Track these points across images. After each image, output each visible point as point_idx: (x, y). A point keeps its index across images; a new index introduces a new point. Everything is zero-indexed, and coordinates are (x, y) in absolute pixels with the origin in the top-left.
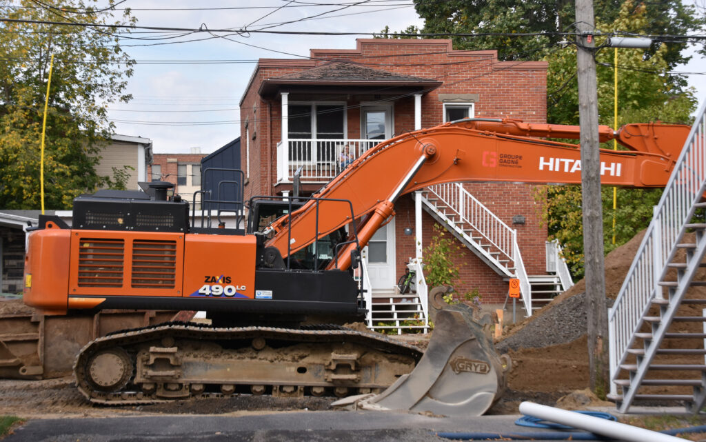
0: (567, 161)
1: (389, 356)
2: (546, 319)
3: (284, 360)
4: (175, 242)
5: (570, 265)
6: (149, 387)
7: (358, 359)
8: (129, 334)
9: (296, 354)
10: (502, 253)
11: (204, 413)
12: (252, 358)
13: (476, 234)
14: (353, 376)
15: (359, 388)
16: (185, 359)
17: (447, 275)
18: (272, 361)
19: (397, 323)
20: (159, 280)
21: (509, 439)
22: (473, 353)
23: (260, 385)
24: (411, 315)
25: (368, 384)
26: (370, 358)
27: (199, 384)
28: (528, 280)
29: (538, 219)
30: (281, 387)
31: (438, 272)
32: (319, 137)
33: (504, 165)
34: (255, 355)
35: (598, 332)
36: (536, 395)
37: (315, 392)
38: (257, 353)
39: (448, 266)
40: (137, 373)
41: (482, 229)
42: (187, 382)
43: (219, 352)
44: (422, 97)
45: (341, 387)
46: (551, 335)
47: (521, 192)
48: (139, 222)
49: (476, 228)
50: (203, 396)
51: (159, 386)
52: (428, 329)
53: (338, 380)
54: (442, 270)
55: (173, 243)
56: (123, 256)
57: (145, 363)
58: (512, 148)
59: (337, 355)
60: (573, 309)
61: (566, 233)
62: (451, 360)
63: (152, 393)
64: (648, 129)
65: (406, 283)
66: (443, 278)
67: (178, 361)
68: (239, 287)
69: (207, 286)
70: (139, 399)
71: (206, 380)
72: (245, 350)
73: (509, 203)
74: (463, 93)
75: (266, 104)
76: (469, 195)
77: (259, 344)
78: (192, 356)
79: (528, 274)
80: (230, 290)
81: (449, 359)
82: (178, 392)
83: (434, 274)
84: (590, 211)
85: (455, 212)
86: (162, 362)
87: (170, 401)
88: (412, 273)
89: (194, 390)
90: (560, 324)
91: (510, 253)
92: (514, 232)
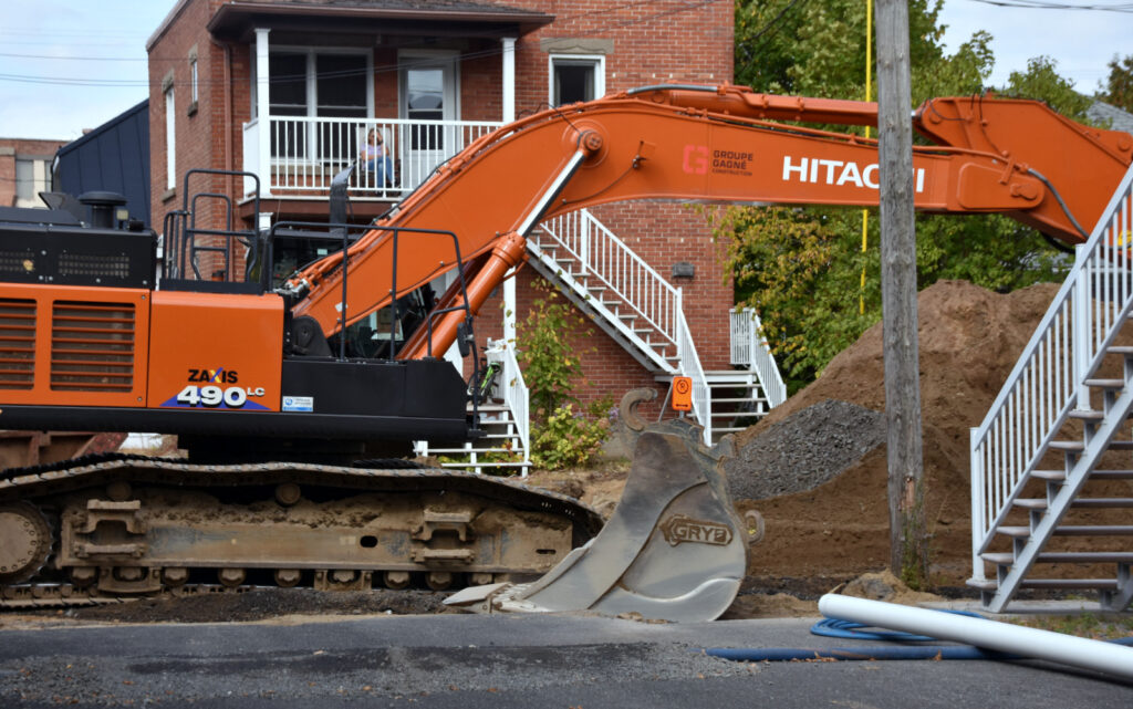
0: (831, 165)
1: (527, 516)
2: (763, 448)
3: (336, 524)
4: (132, 305)
5: (779, 359)
6: (84, 575)
7: (472, 520)
8: (48, 476)
9: (357, 512)
10: (656, 330)
11: (198, 621)
12: (277, 520)
13: (609, 295)
14: (464, 553)
15: (471, 574)
16: (154, 522)
17: (561, 369)
18: (314, 526)
19: (473, 457)
20: (103, 377)
21: (832, 659)
22: (703, 508)
23: (292, 570)
24: (499, 442)
25: (488, 567)
26: (492, 518)
27: (179, 568)
28: (705, 380)
29: (716, 268)
30: (331, 572)
31: (545, 365)
32: (321, 113)
33: (720, 171)
34: (282, 515)
35: (908, 470)
36: (781, 584)
37: (392, 582)
38: (286, 512)
39: (563, 353)
40: (63, 549)
41: (621, 287)
42: (155, 564)
43: (216, 510)
44: (516, 43)
45: (438, 573)
46: (776, 478)
47: (687, 221)
48: (63, 267)
49: (610, 285)
50: (186, 590)
51: (103, 573)
52: (529, 467)
53: (436, 558)
54: (552, 360)
55: (128, 308)
56: (34, 330)
57: (78, 530)
58: (737, 140)
59: (435, 514)
60: (812, 431)
61: (768, 295)
62: (663, 521)
63: (90, 586)
64: (972, 107)
65: (484, 385)
66: (554, 375)
67: (140, 526)
68: (253, 391)
69: (193, 389)
70: (65, 597)
71: (191, 560)
72: (263, 506)
73: (666, 240)
74: (584, 36)
75: (221, 49)
76: (599, 225)
77: (289, 495)
78: (166, 516)
79: (704, 369)
80: (235, 395)
81: (658, 520)
82: (140, 583)
83: (537, 368)
84: (896, 254)
85: (572, 256)
86: (112, 528)
87: (126, 600)
88: (494, 367)
89: (170, 580)
90: (789, 457)
91: (670, 331)
92: (678, 293)
